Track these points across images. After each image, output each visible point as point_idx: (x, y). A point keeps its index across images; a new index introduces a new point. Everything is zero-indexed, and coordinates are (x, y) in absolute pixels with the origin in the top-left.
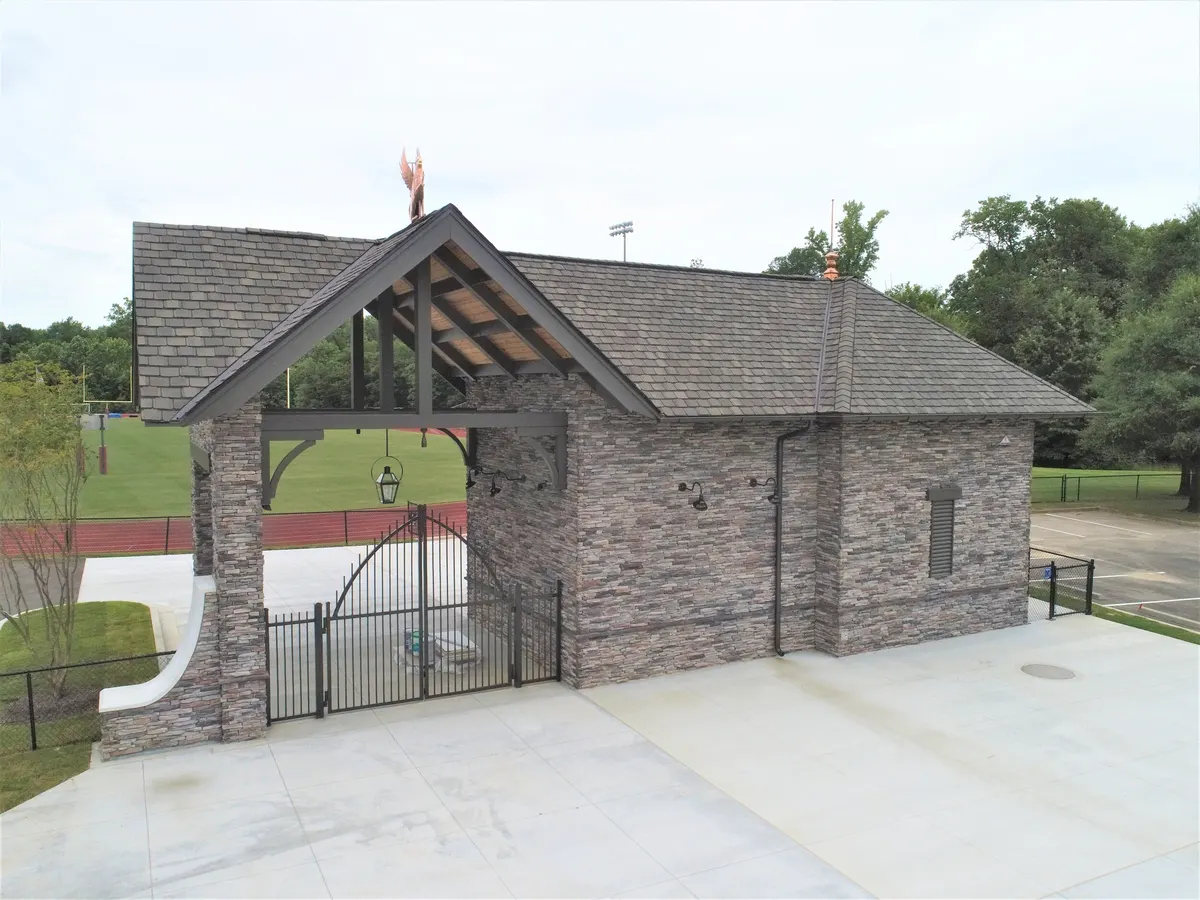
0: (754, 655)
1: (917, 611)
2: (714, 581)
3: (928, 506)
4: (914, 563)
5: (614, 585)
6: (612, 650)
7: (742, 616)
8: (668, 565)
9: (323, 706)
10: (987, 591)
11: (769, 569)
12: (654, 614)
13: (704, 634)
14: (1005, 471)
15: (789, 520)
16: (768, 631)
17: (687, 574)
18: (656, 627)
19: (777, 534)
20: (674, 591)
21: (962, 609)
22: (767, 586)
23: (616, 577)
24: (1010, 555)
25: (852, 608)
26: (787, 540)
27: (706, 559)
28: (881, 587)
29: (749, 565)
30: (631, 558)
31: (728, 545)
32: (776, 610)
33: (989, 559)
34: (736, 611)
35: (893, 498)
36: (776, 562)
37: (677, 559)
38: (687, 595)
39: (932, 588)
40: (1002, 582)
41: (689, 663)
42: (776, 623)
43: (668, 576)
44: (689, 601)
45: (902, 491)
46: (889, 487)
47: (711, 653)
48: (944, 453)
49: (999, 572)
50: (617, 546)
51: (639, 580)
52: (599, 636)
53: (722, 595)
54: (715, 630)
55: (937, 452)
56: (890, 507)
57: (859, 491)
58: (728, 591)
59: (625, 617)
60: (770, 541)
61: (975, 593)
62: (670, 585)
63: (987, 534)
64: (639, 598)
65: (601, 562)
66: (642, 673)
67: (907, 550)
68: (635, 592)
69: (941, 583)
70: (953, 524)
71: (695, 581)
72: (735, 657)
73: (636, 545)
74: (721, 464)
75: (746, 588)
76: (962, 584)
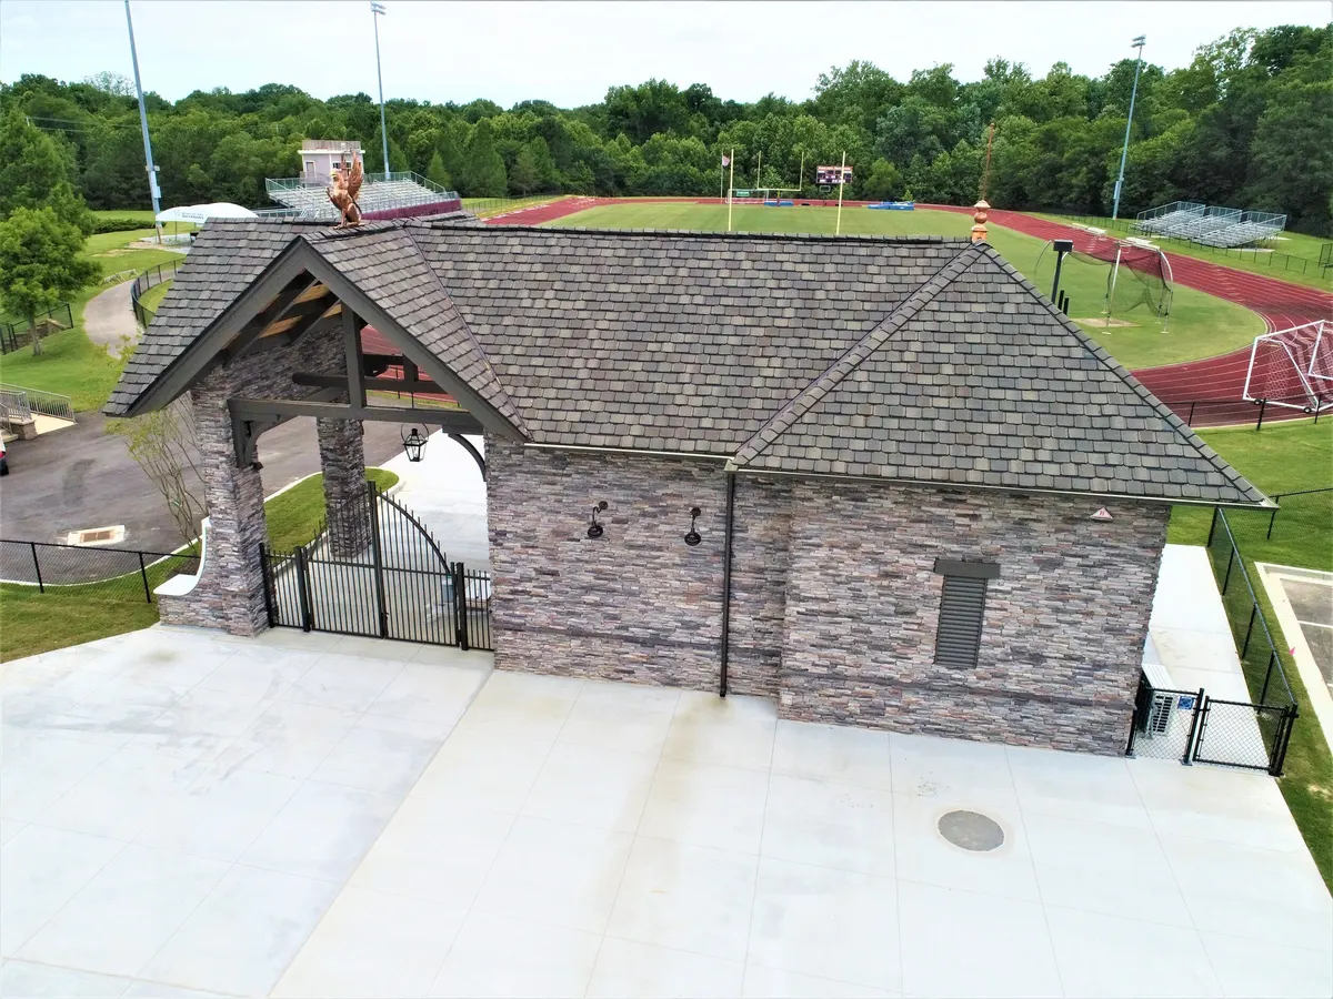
0: (694, 685)
1: (909, 697)
2: (647, 604)
3: (939, 580)
4: (909, 643)
5: (528, 586)
6: (533, 645)
7: (681, 645)
8: (589, 579)
10: (1045, 700)
11: (718, 605)
12: (573, 621)
13: (634, 652)
14: (1098, 555)
15: (742, 558)
16: (717, 666)
17: (612, 591)
18: (575, 633)
19: (729, 569)
20: (596, 605)
21: (999, 714)
22: (715, 621)
23: (530, 580)
24: (1098, 666)
25: (802, 672)
26: (737, 578)
27: (636, 580)
28: (850, 659)
29: (690, 596)
30: (544, 563)
31: (663, 571)
32: (725, 647)
33: (1051, 662)
34: (673, 638)
35: (875, 561)
36: (727, 596)
37: (598, 574)
38: (611, 611)
39: (938, 679)
40: (1076, 694)
41: (614, 675)
42: (725, 661)
43: (589, 589)
44: (615, 618)
45: (891, 554)
46: (866, 547)
47: (641, 672)
48: (974, 518)
49: (1072, 681)
50: (530, 551)
51: (556, 587)
52: (516, 629)
53: (657, 621)
54: (648, 651)
55: (959, 515)
56: (870, 570)
57: (819, 546)
58: (664, 617)
59: (541, 617)
60: (719, 576)
61: (1021, 699)
62: (591, 598)
63: (1053, 631)
64: (556, 604)
65: (514, 562)
66: (560, 671)
67: (899, 625)
68: (552, 596)
69: (957, 675)
70: (983, 607)
71: (621, 599)
72: (673, 683)
73: (552, 555)
74: (656, 487)
75: (687, 619)
76: (996, 683)
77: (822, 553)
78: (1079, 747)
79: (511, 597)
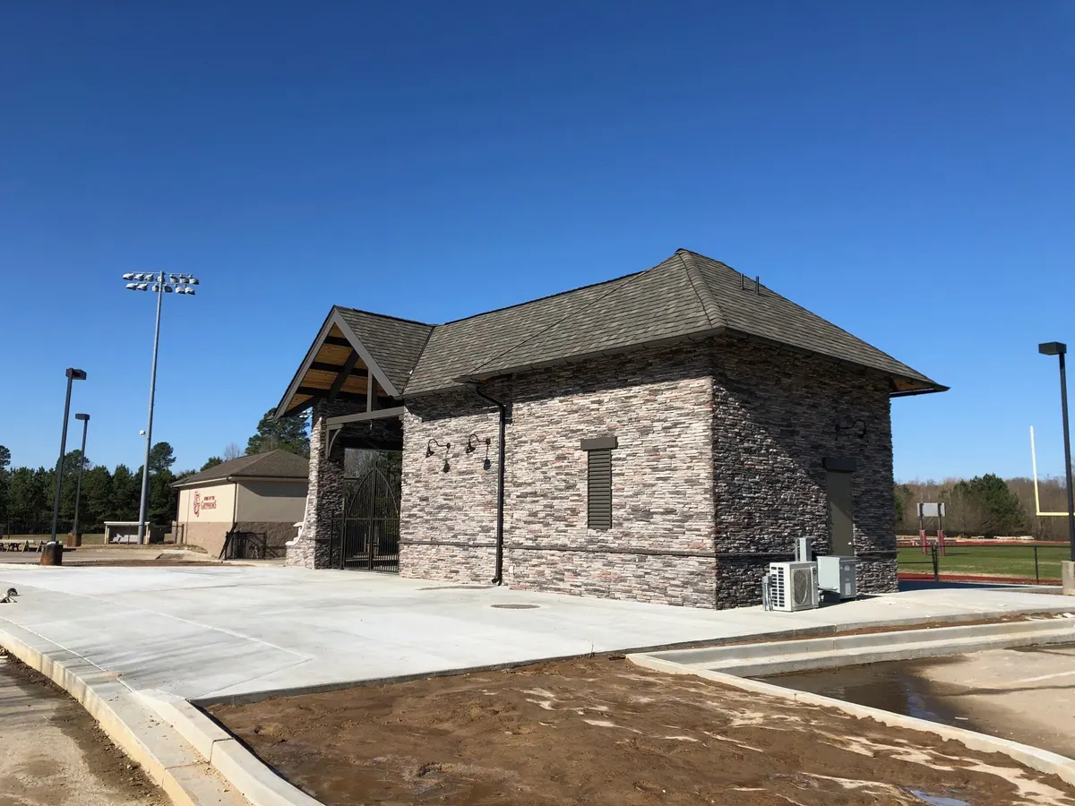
1: (576, 561)
2: (466, 515)
3: (585, 456)
4: (574, 512)
5: (414, 511)
6: (415, 556)
7: (481, 546)
8: (441, 500)
10: (657, 555)
11: (497, 511)
12: (433, 533)
13: (460, 554)
14: (672, 417)
16: (496, 561)
17: (450, 508)
18: (434, 543)
19: (502, 481)
20: (444, 520)
21: (629, 570)
22: (496, 526)
23: (417, 505)
24: (687, 517)
25: (519, 546)
26: (506, 487)
27: (461, 498)
28: (545, 532)
29: (485, 506)
30: (424, 493)
31: (474, 489)
32: (500, 544)
33: (657, 518)
34: (477, 540)
35: (554, 448)
36: (501, 504)
37: (445, 496)
38: (450, 523)
39: (591, 541)
40: (675, 546)
41: (449, 574)
42: (501, 557)
43: (441, 507)
44: (451, 529)
45: (562, 441)
46: (550, 438)
47: (463, 572)
48: (600, 402)
49: (670, 533)
50: (418, 485)
51: (427, 509)
52: (408, 544)
53: (470, 528)
54: (466, 553)
55: (593, 402)
56: (550, 456)
57: (526, 442)
58: (472, 525)
59: (420, 533)
60: (498, 488)
61: (643, 553)
62: (441, 515)
63: (654, 489)
64: (427, 521)
65: (411, 494)
66: (426, 574)
67: (567, 498)
68: (425, 516)
69: (603, 536)
70: (611, 474)
71: (454, 513)
73: (426, 486)
75: (484, 524)
76: (624, 542)
77: (527, 447)
78: (685, 601)
79: (408, 519)
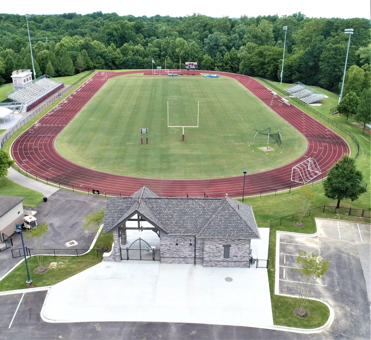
0: (191, 263)
1: (221, 263)
2: (183, 253)
3: (224, 248)
4: (220, 256)
5: (166, 252)
6: (166, 260)
7: (189, 258)
8: (175, 250)
9: (128, 259)
10: (238, 262)
11: (194, 252)
12: (172, 256)
13: (182, 259)
14: (243, 243)
15: (197, 246)
16: (194, 260)
17: (178, 251)
19: (195, 247)
20: (176, 253)
21: (232, 264)
22: (193, 254)
23: (166, 250)
25: (206, 261)
26: (196, 248)
27: (182, 250)
28: (213, 258)
29: (190, 251)
30: (169, 249)
31: (186, 248)
32: (195, 258)
33: (238, 257)
34: (187, 257)
35: (215, 246)
36: (195, 251)
37: (176, 249)
38: (178, 254)
39: (224, 260)
40: (242, 260)
41: (179, 263)
42: (195, 260)
44: (179, 255)
45: (217, 245)
46: (214, 244)
47: (183, 262)
51: (170, 251)
52: (164, 258)
53: (185, 255)
54: (184, 259)
56: (215, 247)
58: (186, 254)
59: (168, 256)
60: (194, 248)
61: (235, 262)
62: (175, 252)
63: (238, 253)
65: (164, 248)
66: (171, 263)
67: (219, 254)
68: (169, 253)
69: (227, 259)
70: (229, 251)
72: (187, 263)
73: (170, 247)
74: (185, 237)
75: (189, 254)
76: (232, 260)
77: (208, 245)
78: (243, 267)
79: (163, 253)
